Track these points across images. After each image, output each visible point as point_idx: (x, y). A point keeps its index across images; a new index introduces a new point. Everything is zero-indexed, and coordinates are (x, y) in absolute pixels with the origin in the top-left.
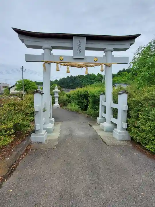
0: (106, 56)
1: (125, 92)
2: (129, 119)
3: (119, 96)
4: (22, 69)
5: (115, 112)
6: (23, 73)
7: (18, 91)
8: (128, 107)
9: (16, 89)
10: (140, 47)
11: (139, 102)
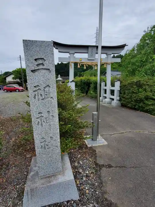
0: (107, 57)
1: (119, 80)
2: (121, 95)
3: (115, 82)
4: (20, 58)
5: (112, 92)
6: (21, 62)
7: (16, 80)
8: (120, 88)
9: (13, 78)
10: (128, 50)
11: (126, 85)
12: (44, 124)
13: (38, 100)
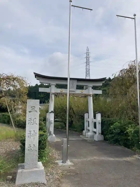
1: (99, 112)
3: (96, 115)
12: (31, 137)
13: (30, 125)
